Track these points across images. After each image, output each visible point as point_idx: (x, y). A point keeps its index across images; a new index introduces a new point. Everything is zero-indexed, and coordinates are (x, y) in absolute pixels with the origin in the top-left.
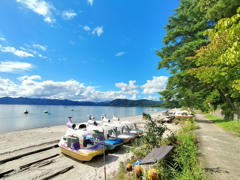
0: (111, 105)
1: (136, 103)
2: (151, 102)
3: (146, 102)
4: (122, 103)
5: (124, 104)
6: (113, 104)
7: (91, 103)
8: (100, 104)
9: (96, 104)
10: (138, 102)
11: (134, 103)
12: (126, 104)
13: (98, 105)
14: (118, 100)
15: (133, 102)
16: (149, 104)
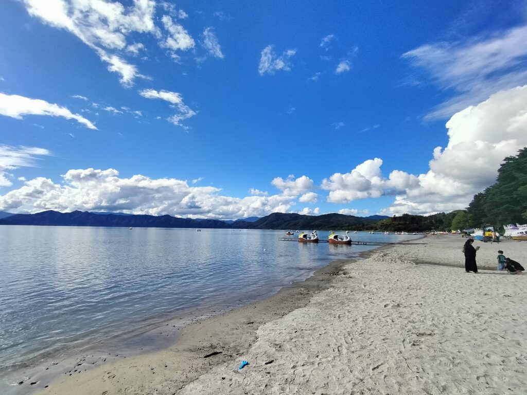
0: (261, 225)
1: (317, 222)
2: (351, 220)
3: (340, 219)
4: (286, 221)
5: (290, 225)
6: (267, 224)
7: (219, 223)
8: (237, 224)
9: (229, 225)
10: (321, 220)
11: (313, 222)
12: (295, 225)
13: (233, 226)
14: (278, 215)
15: (310, 219)
16: (346, 223)
